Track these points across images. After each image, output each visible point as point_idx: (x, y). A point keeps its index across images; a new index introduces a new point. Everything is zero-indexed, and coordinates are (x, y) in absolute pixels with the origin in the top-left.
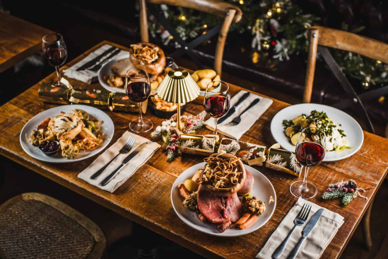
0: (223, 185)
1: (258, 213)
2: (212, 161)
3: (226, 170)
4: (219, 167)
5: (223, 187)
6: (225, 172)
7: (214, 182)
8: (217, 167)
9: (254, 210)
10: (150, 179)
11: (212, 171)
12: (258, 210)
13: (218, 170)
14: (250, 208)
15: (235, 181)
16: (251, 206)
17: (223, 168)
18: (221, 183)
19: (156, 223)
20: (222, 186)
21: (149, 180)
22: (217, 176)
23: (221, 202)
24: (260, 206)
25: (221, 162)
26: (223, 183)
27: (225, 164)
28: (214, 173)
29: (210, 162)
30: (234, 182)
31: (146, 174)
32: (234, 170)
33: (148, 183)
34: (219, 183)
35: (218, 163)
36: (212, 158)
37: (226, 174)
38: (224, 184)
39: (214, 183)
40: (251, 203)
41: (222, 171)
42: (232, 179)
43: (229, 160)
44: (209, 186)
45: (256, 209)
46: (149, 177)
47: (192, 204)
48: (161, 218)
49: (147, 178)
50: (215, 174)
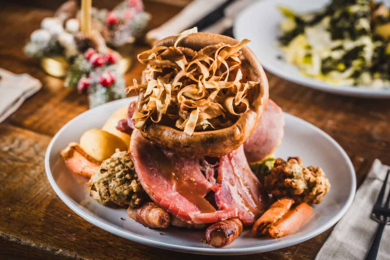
0: (207, 122)
1: (314, 193)
2: (164, 58)
3: (207, 80)
4: (188, 74)
5: (209, 129)
6: (208, 86)
7: (179, 118)
8: (179, 76)
9: (301, 186)
10: (20, 154)
11: (169, 87)
12: (315, 184)
13: (186, 81)
14: (289, 180)
15: (240, 109)
16: (291, 176)
17: (198, 74)
18: (200, 120)
19: (61, 250)
20: (204, 127)
21: (21, 158)
22: (184, 99)
23: (204, 173)
24: (316, 177)
25: (189, 58)
26: (206, 116)
27: (202, 62)
28: (174, 93)
29: (158, 61)
30: (236, 109)
31: (7, 145)
32: (232, 78)
33: (17, 164)
34: (193, 118)
35: (181, 63)
36: (164, 50)
37: (210, 91)
38: (208, 120)
39: (178, 122)
40: (291, 168)
41: (197, 84)
42: (229, 102)
43: (214, 49)
44: (167, 133)
45: (308, 182)
46: (19, 150)
47: (118, 180)
48: (74, 239)
49: (14, 152)
50: (179, 95)
